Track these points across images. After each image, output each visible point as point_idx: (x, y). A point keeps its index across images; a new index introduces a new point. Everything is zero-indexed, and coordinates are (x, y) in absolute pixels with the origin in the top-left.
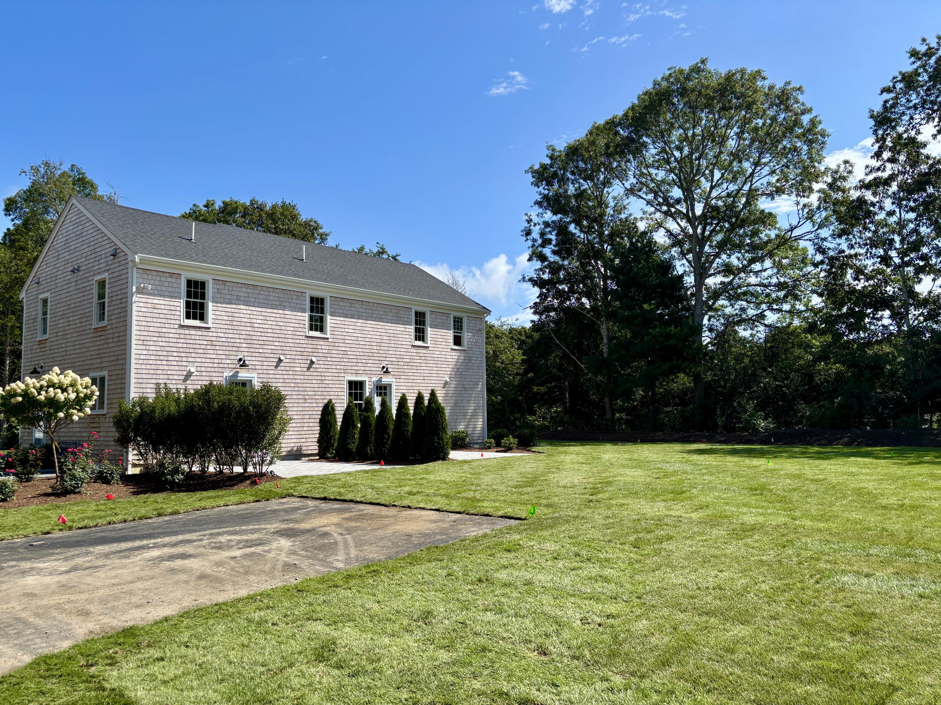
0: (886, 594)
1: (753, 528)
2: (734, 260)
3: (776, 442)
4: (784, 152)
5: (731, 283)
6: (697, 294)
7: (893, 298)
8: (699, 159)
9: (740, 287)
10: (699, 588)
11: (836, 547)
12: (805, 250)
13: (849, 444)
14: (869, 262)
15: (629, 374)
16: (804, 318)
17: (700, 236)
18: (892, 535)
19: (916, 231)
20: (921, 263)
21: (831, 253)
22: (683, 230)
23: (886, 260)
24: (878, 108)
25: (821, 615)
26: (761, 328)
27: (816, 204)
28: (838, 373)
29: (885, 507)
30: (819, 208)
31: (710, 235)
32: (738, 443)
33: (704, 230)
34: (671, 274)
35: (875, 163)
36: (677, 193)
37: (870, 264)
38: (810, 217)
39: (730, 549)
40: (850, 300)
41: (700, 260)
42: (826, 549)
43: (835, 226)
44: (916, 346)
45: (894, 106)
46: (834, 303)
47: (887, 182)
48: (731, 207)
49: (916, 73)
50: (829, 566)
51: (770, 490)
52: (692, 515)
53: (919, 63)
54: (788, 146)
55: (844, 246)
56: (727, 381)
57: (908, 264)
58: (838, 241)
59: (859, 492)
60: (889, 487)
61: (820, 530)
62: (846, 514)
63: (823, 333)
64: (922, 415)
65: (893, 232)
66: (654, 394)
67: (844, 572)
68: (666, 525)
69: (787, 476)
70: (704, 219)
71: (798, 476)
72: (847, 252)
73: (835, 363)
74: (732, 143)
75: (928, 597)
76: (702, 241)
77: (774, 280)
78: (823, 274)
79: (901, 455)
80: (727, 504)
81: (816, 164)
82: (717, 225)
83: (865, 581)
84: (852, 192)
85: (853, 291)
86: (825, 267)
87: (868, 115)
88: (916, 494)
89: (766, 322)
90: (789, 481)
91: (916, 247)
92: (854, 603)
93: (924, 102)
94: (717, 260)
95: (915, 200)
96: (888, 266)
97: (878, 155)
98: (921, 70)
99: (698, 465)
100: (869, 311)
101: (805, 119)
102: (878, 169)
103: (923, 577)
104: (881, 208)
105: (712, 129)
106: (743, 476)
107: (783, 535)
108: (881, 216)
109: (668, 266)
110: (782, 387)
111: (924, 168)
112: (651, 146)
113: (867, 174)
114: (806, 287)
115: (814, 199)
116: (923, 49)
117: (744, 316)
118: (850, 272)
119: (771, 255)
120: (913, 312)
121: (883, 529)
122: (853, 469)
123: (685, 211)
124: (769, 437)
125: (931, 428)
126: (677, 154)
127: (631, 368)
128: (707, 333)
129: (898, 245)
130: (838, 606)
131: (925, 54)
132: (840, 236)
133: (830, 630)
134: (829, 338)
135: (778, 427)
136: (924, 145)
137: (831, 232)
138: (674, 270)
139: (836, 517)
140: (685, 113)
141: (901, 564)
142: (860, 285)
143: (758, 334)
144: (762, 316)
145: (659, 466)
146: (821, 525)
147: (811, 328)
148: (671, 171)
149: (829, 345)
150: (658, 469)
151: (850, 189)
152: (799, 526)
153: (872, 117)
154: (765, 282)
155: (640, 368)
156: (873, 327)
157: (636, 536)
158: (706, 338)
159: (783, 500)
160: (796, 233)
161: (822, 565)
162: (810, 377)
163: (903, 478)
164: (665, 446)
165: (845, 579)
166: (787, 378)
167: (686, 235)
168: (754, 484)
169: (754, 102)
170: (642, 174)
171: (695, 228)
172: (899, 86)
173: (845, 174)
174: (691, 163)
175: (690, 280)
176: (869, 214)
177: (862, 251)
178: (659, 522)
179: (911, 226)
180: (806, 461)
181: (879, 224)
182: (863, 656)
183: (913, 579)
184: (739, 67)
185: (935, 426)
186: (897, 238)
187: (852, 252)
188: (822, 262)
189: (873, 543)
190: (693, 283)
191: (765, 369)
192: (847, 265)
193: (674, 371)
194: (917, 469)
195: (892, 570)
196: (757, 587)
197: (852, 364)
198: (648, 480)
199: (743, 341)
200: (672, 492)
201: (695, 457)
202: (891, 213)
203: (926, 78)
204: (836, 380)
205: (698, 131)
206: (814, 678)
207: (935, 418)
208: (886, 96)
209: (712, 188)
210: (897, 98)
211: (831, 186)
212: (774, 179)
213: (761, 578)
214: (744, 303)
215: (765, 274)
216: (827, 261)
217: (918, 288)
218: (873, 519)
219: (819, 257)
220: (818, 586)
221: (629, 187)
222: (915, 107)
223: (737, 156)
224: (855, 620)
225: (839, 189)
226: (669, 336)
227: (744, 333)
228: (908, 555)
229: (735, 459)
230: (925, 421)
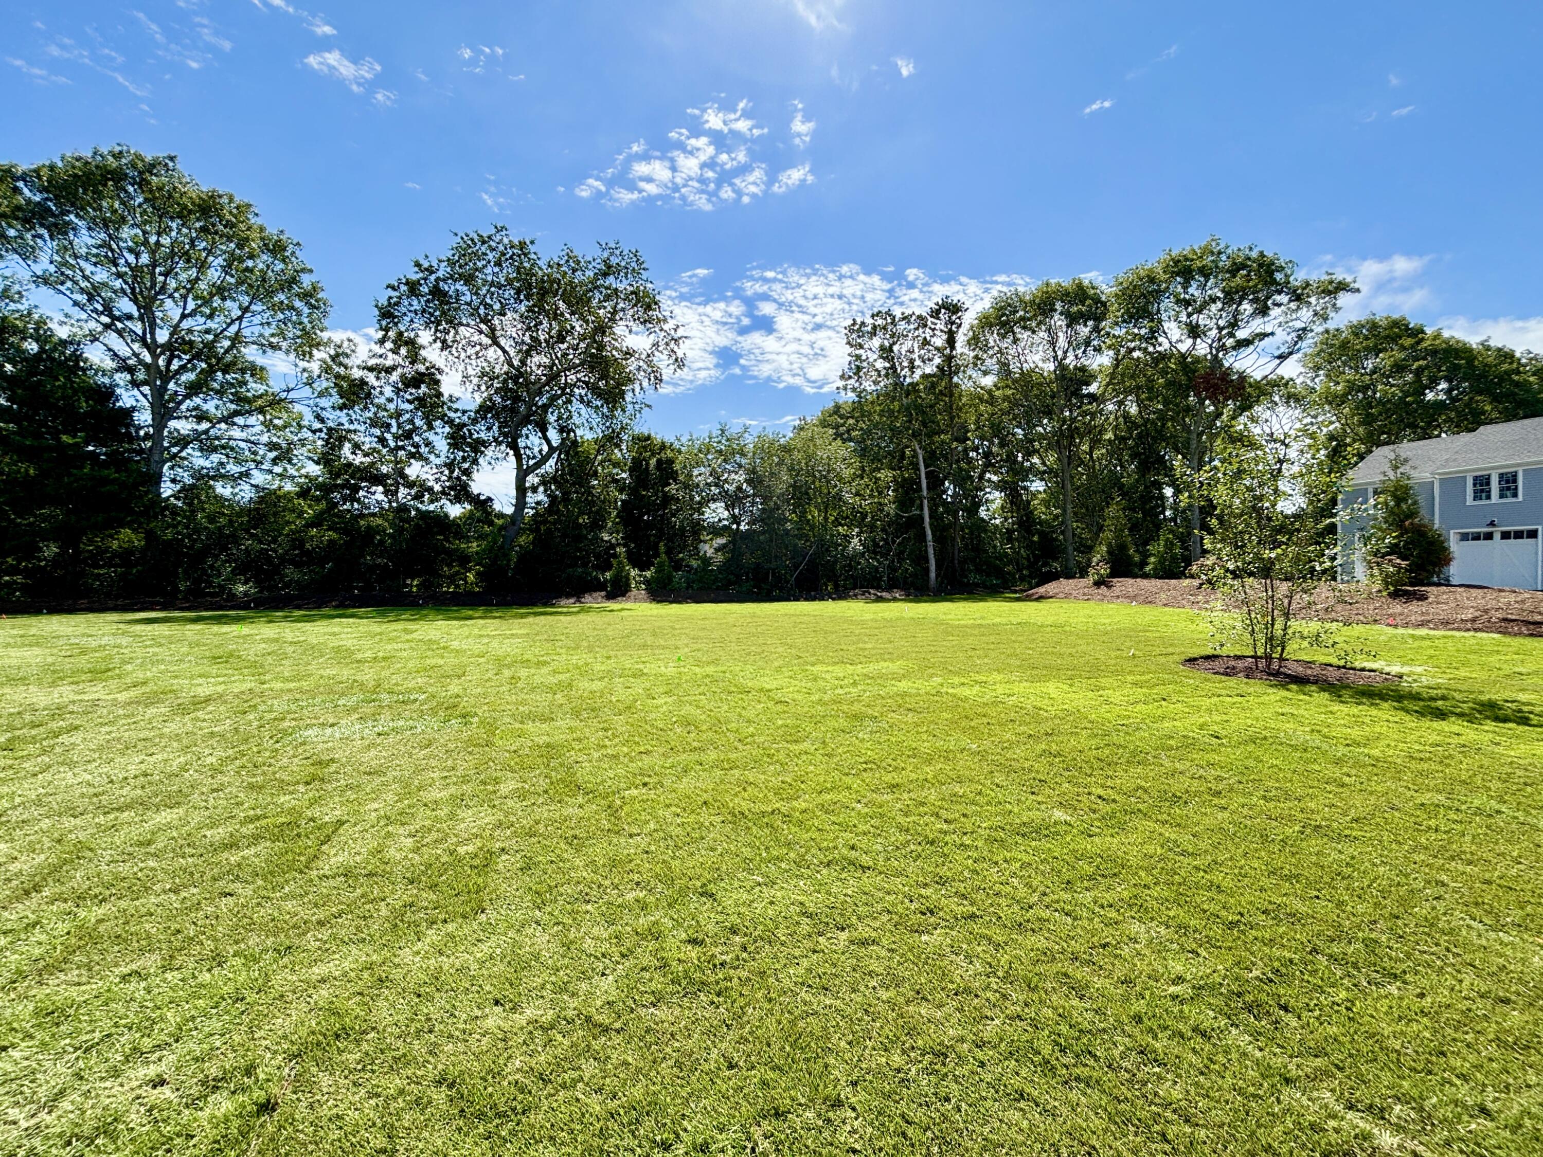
0: (347, 739)
1: (208, 700)
2: (211, 406)
3: (256, 607)
4: (281, 307)
5: (206, 432)
6: (156, 437)
7: (387, 476)
8: (166, 274)
9: (217, 438)
10: (111, 782)
11: (304, 704)
12: (301, 416)
13: (336, 607)
14: (367, 439)
15: (30, 524)
16: (298, 484)
17: (163, 369)
18: (362, 684)
19: (411, 421)
20: (413, 450)
21: (331, 424)
22: (136, 355)
23: (382, 440)
24: (383, 301)
25: (275, 773)
26: (247, 487)
27: (317, 372)
28: (331, 541)
29: (359, 662)
30: (319, 377)
31: (177, 372)
32: (206, 610)
33: (169, 362)
34: (114, 404)
35: (377, 349)
36: (126, 305)
37: (369, 442)
38: (310, 383)
39: (171, 728)
40: (346, 472)
41: (163, 396)
42: (293, 707)
43: (336, 399)
44: (402, 520)
45: (397, 304)
46: (330, 472)
47: (389, 370)
48: (210, 346)
49: (418, 282)
50: (294, 723)
51: (239, 657)
52: (118, 695)
53: (421, 275)
54: (286, 302)
55: (344, 420)
56: (195, 541)
57: (402, 448)
58: (338, 412)
59: (338, 650)
60: (366, 643)
61: (290, 690)
62: (322, 672)
63: (318, 500)
64: (404, 581)
65: (391, 418)
66: (77, 552)
67: (308, 727)
68: (70, 713)
69: (263, 641)
70: (170, 349)
71: (276, 640)
72: (347, 426)
73: (328, 530)
74: (214, 275)
75: (386, 734)
76: (167, 376)
77: (265, 439)
78: (320, 443)
79: (382, 615)
80: (176, 677)
81: (318, 332)
82: (189, 361)
83: (329, 731)
84: (355, 370)
85: (350, 465)
86: (323, 435)
87: (374, 303)
88: (389, 647)
89: (252, 482)
90: (264, 645)
91: (408, 435)
92: (314, 754)
93: (424, 311)
94: (188, 401)
95: (411, 394)
96: (384, 447)
97: (382, 342)
98: (422, 282)
99: (141, 636)
100: (363, 484)
101: (306, 281)
102: (381, 356)
103: (385, 716)
104: (381, 393)
105: (187, 247)
106: (205, 645)
107: (246, 701)
108: (382, 400)
109: (108, 393)
110: (267, 550)
111: (421, 368)
112: (84, 231)
113: (370, 358)
114: (300, 452)
115: (315, 367)
116: (426, 265)
117: (223, 471)
118: (347, 446)
119: (261, 411)
120: (402, 492)
121: (355, 681)
122: (336, 630)
123: (140, 332)
124: (249, 602)
125: (411, 591)
126: (131, 259)
127: (35, 516)
128: (169, 484)
129: (394, 430)
130: (296, 760)
131: (426, 269)
132: (341, 409)
133: (283, 786)
134: (323, 505)
135: (261, 592)
136: (422, 347)
137: (331, 404)
138: (118, 400)
139: (310, 675)
140: (145, 211)
141: (367, 709)
142: (359, 460)
143: (242, 494)
144: (247, 474)
145: (73, 641)
146: (292, 685)
147: (304, 493)
148: (119, 275)
149: (322, 513)
150: (71, 645)
151: (352, 368)
152: (267, 689)
153: (376, 306)
154: (252, 438)
155: (54, 517)
156: (366, 501)
157: (9, 735)
158: (167, 490)
159: (254, 665)
160: (292, 395)
161: (286, 724)
162: (302, 543)
163: (381, 634)
164: (91, 616)
165: (310, 732)
166: (274, 541)
167: (141, 362)
168: (220, 652)
169: (247, 239)
170: (65, 264)
171: (155, 357)
172: (404, 288)
173: (349, 351)
174: (153, 274)
175: (144, 417)
176: (369, 395)
177: (363, 428)
178: (59, 711)
179: (407, 416)
180: (287, 624)
181: (378, 407)
182: (313, 803)
183: (376, 720)
184: (228, 190)
185: (414, 589)
186: (393, 422)
187: (352, 427)
188: (320, 430)
189: (343, 694)
190: (150, 422)
191: (247, 531)
192: (345, 438)
193: (115, 524)
194: (394, 626)
195: (357, 716)
196: (200, 762)
197: (345, 531)
198: (50, 660)
199: (220, 499)
200: (90, 672)
201: (139, 628)
202: (390, 400)
203: (427, 290)
204: (328, 546)
205: (166, 241)
206: (256, 839)
207: (415, 583)
208: (391, 293)
209: (184, 316)
210: (400, 298)
211: (334, 358)
212: (267, 332)
213: (207, 751)
214: (223, 457)
215: (254, 430)
216: (325, 430)
217: (408, 471)
218: (346, 673)
219: (317, 425)
220: (277, 746)
221: (39, 273)
222: (416, 312)
223: (221, 291)
224: (312, 770)
225: (341, 364)
226: (105, 481)
227: (223, 490)
228: (374, 701)
229: (198, 627)
230: (407, 586)
